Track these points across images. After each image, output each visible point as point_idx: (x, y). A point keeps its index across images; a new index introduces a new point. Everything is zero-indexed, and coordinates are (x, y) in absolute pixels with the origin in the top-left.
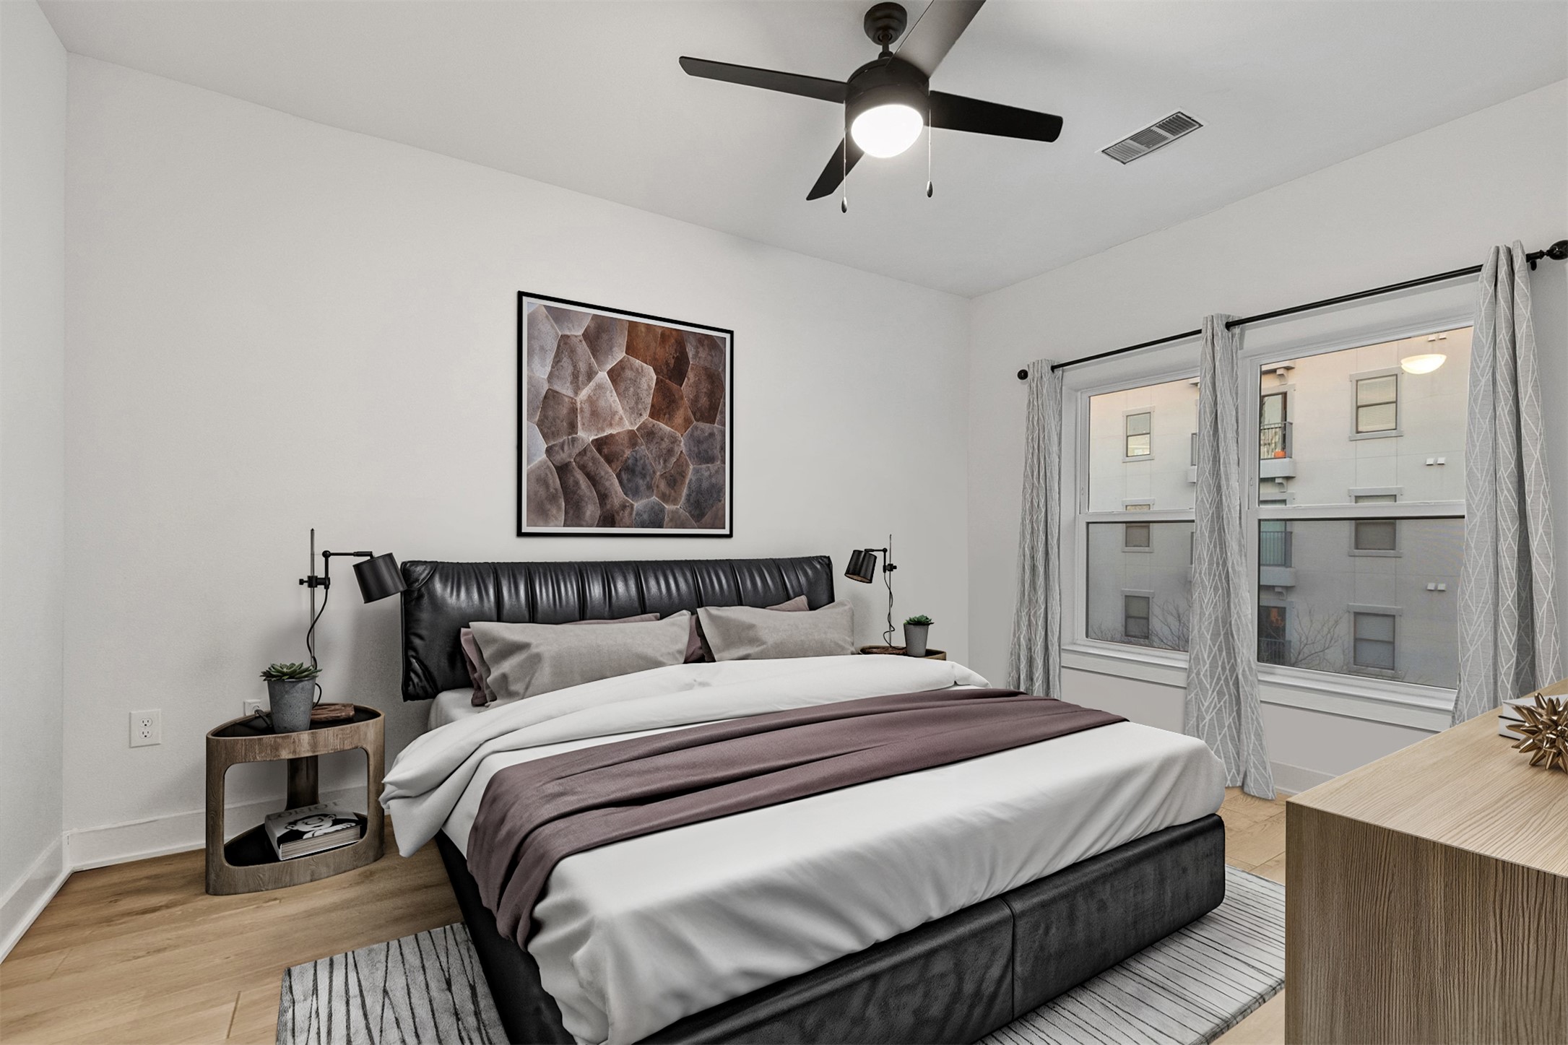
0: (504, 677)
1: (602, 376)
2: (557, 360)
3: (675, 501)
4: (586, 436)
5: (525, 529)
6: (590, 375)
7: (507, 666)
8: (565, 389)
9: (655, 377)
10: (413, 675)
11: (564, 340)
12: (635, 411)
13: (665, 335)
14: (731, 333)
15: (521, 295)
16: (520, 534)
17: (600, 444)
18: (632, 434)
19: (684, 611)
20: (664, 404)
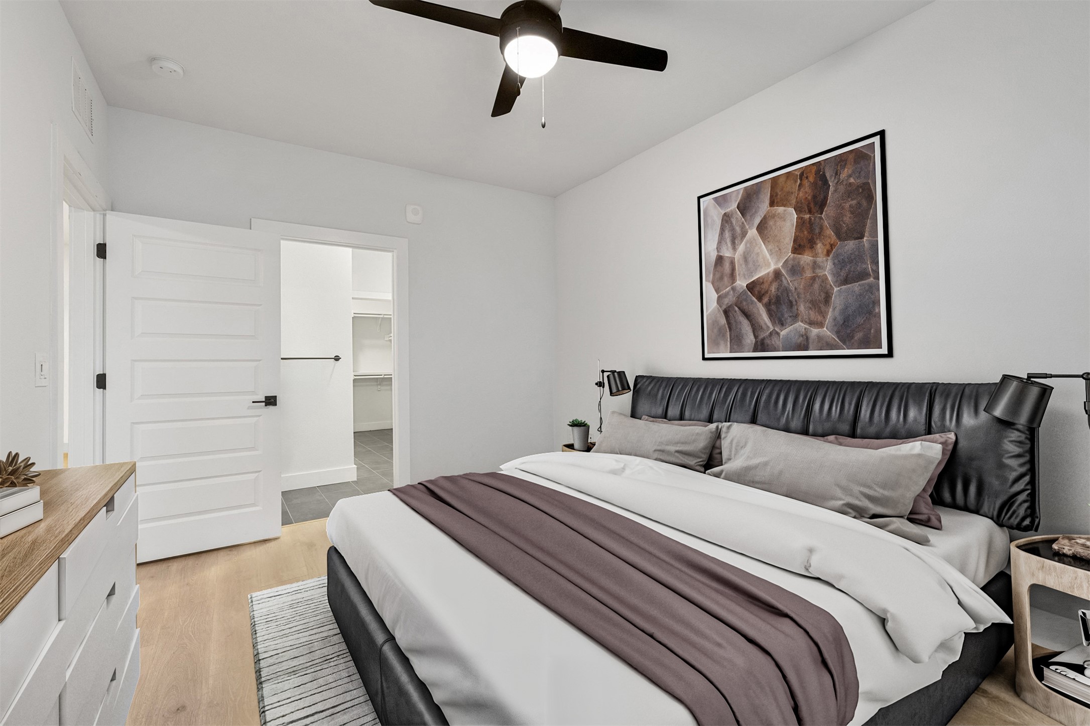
1: (753, 232)
2: (722, 231)
3: (820, 325)
4: (742, 283)
5: (707, 356)
6: (744, 234)
8: (727, 253)
9: (796, 216)
11: (726, 217)
12: (779, 252)
13: (803, 174)
16: (704, 359)
17: (751, 287)
18: (777, 270)
20: (805, 237)
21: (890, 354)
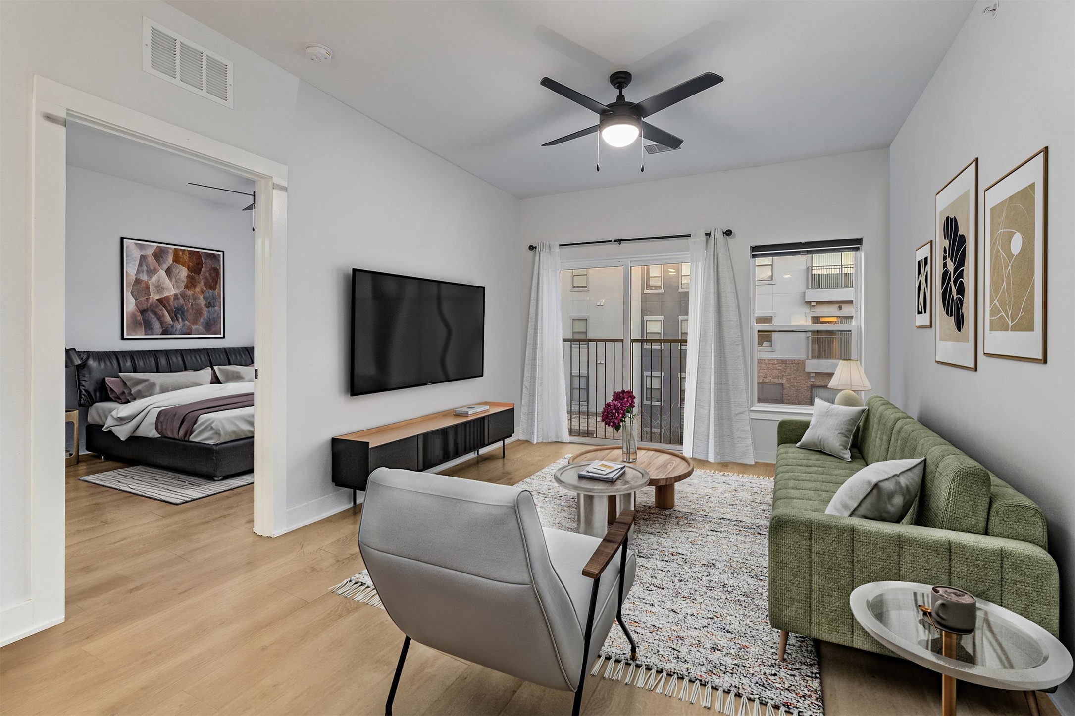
0: (139, 391)
1: (162, 272)
2: (140, 264)
3: (197, 323)
4: (155, 297)
5: (125, 337)
6: (156, 271)
7: (139, 387)
8: (144, 277)
9: (187, 272)
10: (83, 396)
11: (143, 258)
12: (177, 287)
13: (191, 254)
14: (223, 252)
15: (122, 239)
16: (123, 339)
17: (160, 301)
18: (176, 295)
19: (208, 368)
20: (191, 283)
21: (224, 338)
